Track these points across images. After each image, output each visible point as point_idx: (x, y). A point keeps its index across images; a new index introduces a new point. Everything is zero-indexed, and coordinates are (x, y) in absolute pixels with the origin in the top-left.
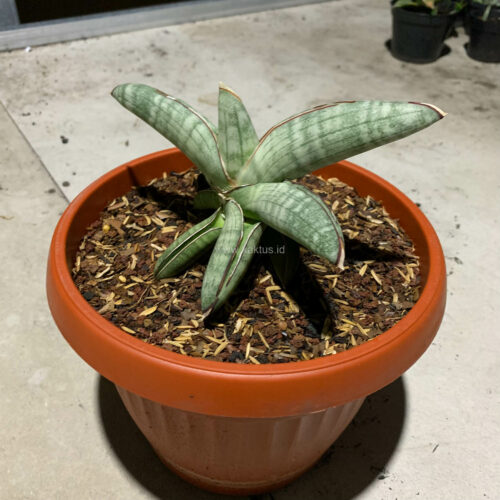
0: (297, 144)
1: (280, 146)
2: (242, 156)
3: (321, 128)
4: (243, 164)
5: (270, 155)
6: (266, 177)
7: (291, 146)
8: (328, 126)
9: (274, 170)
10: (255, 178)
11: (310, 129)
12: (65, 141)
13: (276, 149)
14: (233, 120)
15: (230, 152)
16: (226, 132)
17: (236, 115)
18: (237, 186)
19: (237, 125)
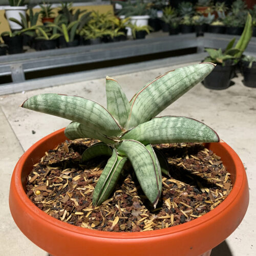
0: (156, 97)
1: (146, 101)
2: (127, 113)
3: (166, 85)
4: (128, 117)
5: (142, 107)
6: (142, 120)
7: (153, 99)
8: (169, 84)
9: (146, 115)
10: (136, 123)
11: (160, 88)
12: (34, 133)
13: (145, 103)
14: (119, 94)
15: (120, 112)
16: (116, 103)
17: (120, 91)
18: (126, 131)
19: (121, 97)
